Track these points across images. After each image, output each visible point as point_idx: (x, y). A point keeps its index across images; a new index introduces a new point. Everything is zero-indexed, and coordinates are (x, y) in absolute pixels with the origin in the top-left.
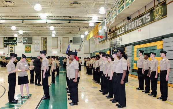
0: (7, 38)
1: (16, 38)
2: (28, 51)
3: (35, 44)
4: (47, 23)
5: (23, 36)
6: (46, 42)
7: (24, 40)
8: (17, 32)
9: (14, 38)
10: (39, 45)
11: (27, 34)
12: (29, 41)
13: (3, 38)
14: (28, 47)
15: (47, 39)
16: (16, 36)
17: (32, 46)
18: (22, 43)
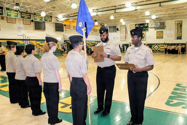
0: (138, 24)
1: (148, 24)
2: (160, 37)
3: (168, 29)
4: (136, 10)
5: (155, 21)
6: (181, 26)
7: (157, 25)
8: (149, 17)
9: (145, 24)
10: (173, 30)
11: (160, 18)
12: (161, 26)
13: (135, 25)
14: (160, 33)
15: (182, 22)
16: (147, 21)
17: (164, 31)
18: (154, 29)
